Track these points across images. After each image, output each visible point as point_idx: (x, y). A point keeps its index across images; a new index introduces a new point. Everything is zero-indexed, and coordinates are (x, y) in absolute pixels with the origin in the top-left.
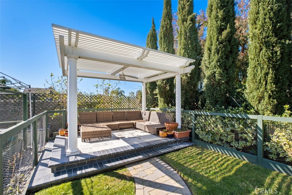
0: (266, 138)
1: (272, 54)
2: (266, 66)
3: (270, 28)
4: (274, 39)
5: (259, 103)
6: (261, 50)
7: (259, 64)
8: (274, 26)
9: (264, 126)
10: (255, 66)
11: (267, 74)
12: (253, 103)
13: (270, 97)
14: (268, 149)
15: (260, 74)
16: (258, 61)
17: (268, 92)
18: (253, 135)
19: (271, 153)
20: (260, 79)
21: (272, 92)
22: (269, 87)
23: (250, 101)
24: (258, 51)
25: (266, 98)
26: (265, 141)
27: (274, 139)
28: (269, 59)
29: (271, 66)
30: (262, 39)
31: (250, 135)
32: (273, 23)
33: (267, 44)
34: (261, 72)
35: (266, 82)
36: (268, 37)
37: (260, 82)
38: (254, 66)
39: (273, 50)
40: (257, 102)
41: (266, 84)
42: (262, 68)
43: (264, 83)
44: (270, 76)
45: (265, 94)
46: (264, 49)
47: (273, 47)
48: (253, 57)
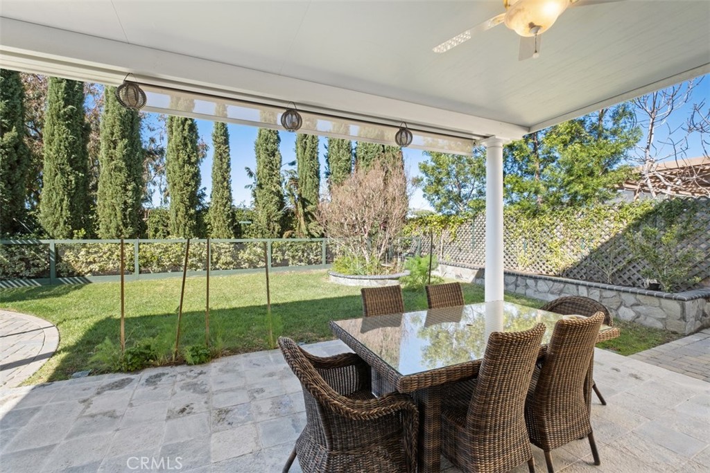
0: (58, 259)
1: (67, 181)
2: (61, 193)
3: (66, 156)
4: (68, 168)
5: (55, 228)
6: (56, 174)
7: (54, 188)
8: (69, 156)
9: (56, 249)
10: (50, 190)
11: (62, 200)
12: (49, 229)
13: (65, 223)
14: (60, 269)
15: (56, 200)
16: (53, 185)
17: (63, 218)
18: (46, 259)
19: (63, 272)
20: (56, 205)
21: (67, 218)
22: (64, 213)
23: (44, 226)
24: (53, 175)
25: (62, 224)
26: (57, 262)
27: (65, 259)
28: (65, 187)
29: (66, 193)
30: (57, 164)
31: (43, 260)
32: (68, 152)
33: (63, 172)
34: (56, 197)
35: (62, 208)
36: (63, 165)
37: (55, 208)
38: (48, 189)
39: (68, 178)
40: (53, 228)
41: (62, 210)
42: (58, 194)
43: (60, 209)
44: (65, 202)
45: (61, 220)
46: (59, 176)
47: (68, 175)
48: (47, 178)
